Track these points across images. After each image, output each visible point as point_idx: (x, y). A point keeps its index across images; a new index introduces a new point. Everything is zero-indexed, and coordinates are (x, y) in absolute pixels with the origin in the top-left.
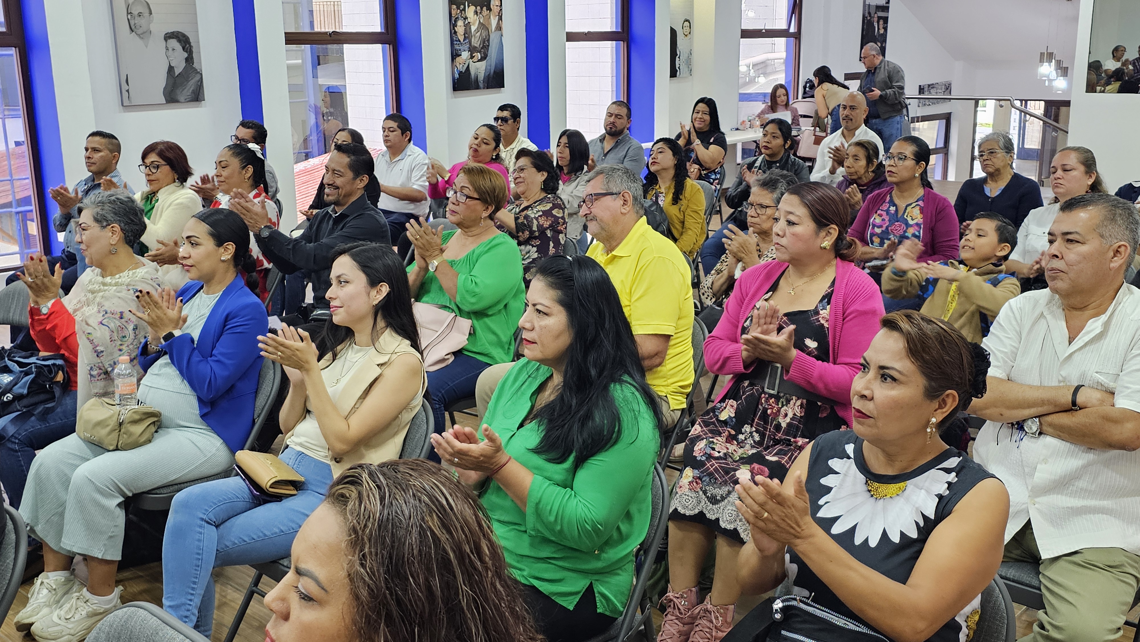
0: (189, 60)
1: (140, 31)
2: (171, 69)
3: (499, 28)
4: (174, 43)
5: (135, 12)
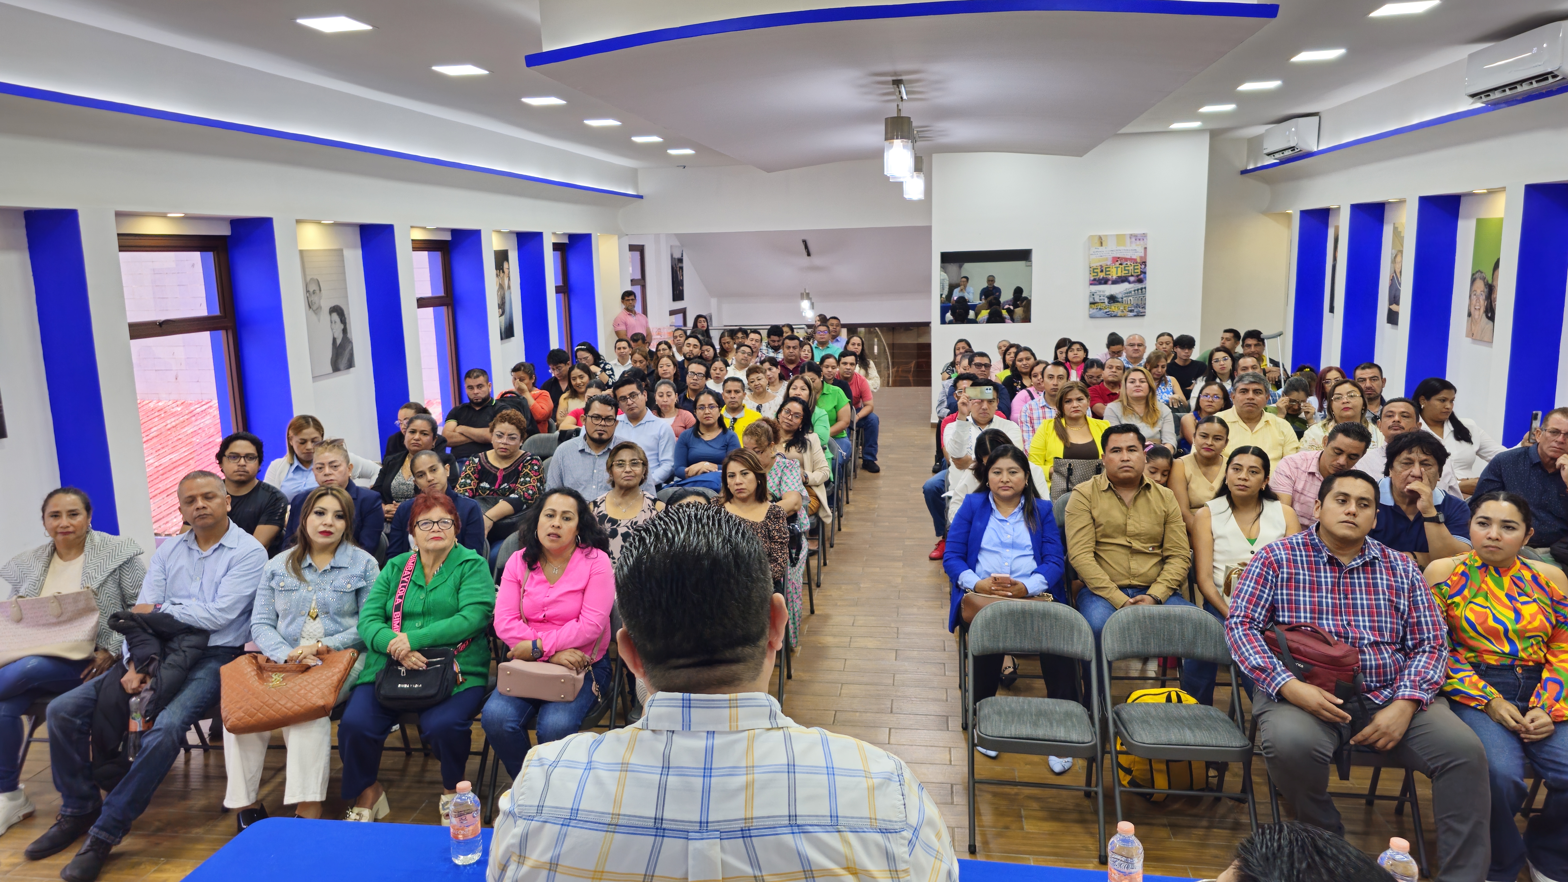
0: (345, 331)
1: (315, 307)
2: (334, 340)
3: (509, 287)
4: (335, 316)
5: (311, 291)
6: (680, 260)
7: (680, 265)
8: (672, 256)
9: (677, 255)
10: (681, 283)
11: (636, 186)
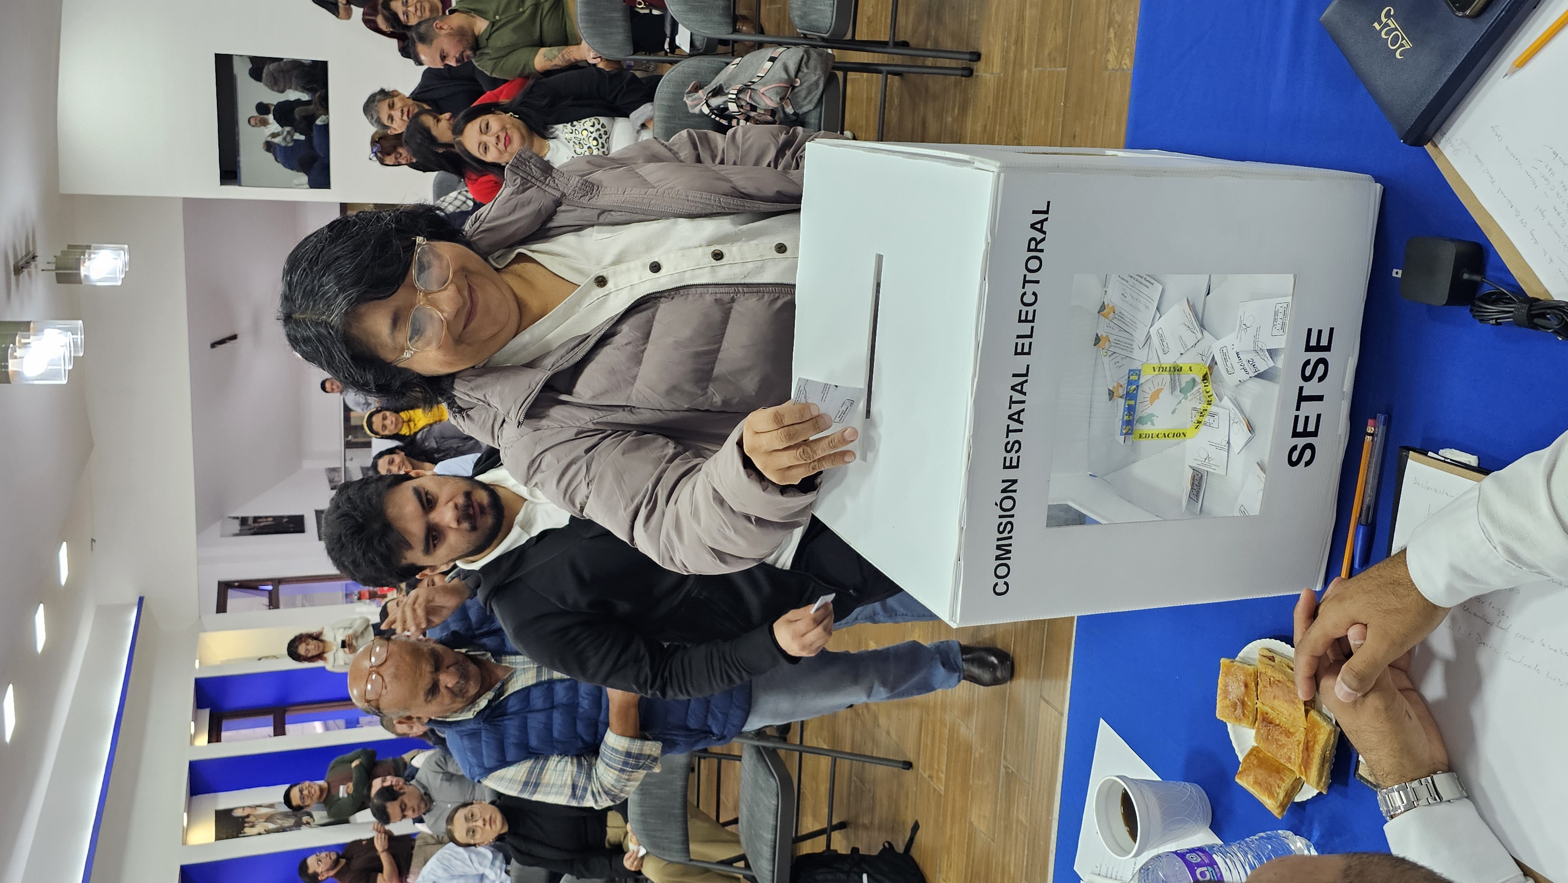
6: (244, 521)
7: (250, 522)
8: (236, 535)
9: (236, 526)
10: (277, 519)
11: (126, 608)
